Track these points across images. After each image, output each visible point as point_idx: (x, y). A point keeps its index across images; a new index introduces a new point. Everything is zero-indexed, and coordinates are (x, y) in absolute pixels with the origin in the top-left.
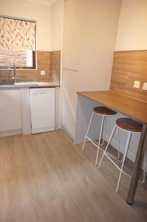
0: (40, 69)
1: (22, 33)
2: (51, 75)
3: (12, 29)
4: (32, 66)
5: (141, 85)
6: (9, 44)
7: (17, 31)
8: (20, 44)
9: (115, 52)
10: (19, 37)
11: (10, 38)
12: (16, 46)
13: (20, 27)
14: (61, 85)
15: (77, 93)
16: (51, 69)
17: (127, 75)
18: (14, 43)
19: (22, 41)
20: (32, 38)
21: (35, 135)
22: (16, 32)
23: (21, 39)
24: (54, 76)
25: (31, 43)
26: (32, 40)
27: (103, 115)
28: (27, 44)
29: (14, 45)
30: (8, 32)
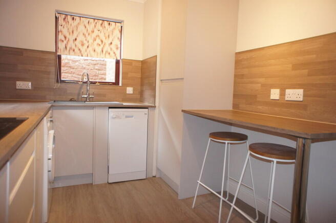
0: (125, 85)
1: (102, 36)
2: (141, 93)
3: (90, 30)
4: (114, 81)
5: (283, 94)
6: (83, 49)
7: (96, 32)
8: (99, 49)
9: (236, 53)
10: (98, 41)
11: (85, 42)
12: (92, 53)
13: (101, 28)
14: (157, 104)
15: (183, 111)
16: (142, 85)
17: (258, 83)
18: (90, 48)
19: (102, 46)
20: (116, 42)
21: (113, 185)
22: (94, 35)
23: (100, 43)
24: (147, 93)
25: (114, 49)
26: (117, 46)
27: (227, 142)
28: (109, 50)
29: (90, 51)
30: (84, 34)
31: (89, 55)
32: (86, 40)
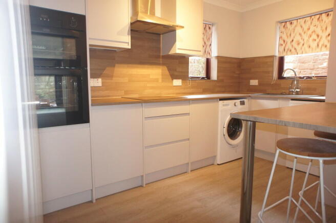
3: (306, 29)
6: (298, 48)
7: (312, 28)
8: (314, 45)
10: (314, 36)
11: (301, 41)
12: (307, 49)
18: (306, 46)
19: (317, 41)
22: (310, 32)
23: (316, 38)
29: (305, 49)
30: (300, 34)
31: (304, 52)
32: (302, 39)
